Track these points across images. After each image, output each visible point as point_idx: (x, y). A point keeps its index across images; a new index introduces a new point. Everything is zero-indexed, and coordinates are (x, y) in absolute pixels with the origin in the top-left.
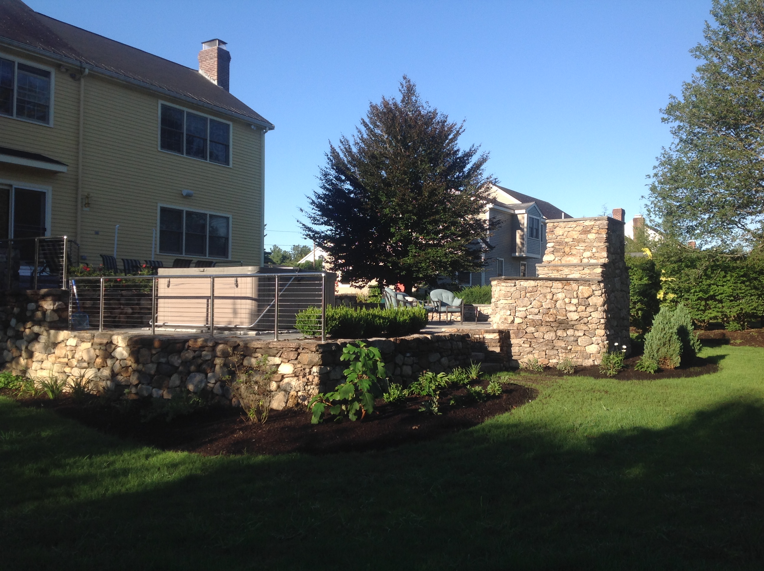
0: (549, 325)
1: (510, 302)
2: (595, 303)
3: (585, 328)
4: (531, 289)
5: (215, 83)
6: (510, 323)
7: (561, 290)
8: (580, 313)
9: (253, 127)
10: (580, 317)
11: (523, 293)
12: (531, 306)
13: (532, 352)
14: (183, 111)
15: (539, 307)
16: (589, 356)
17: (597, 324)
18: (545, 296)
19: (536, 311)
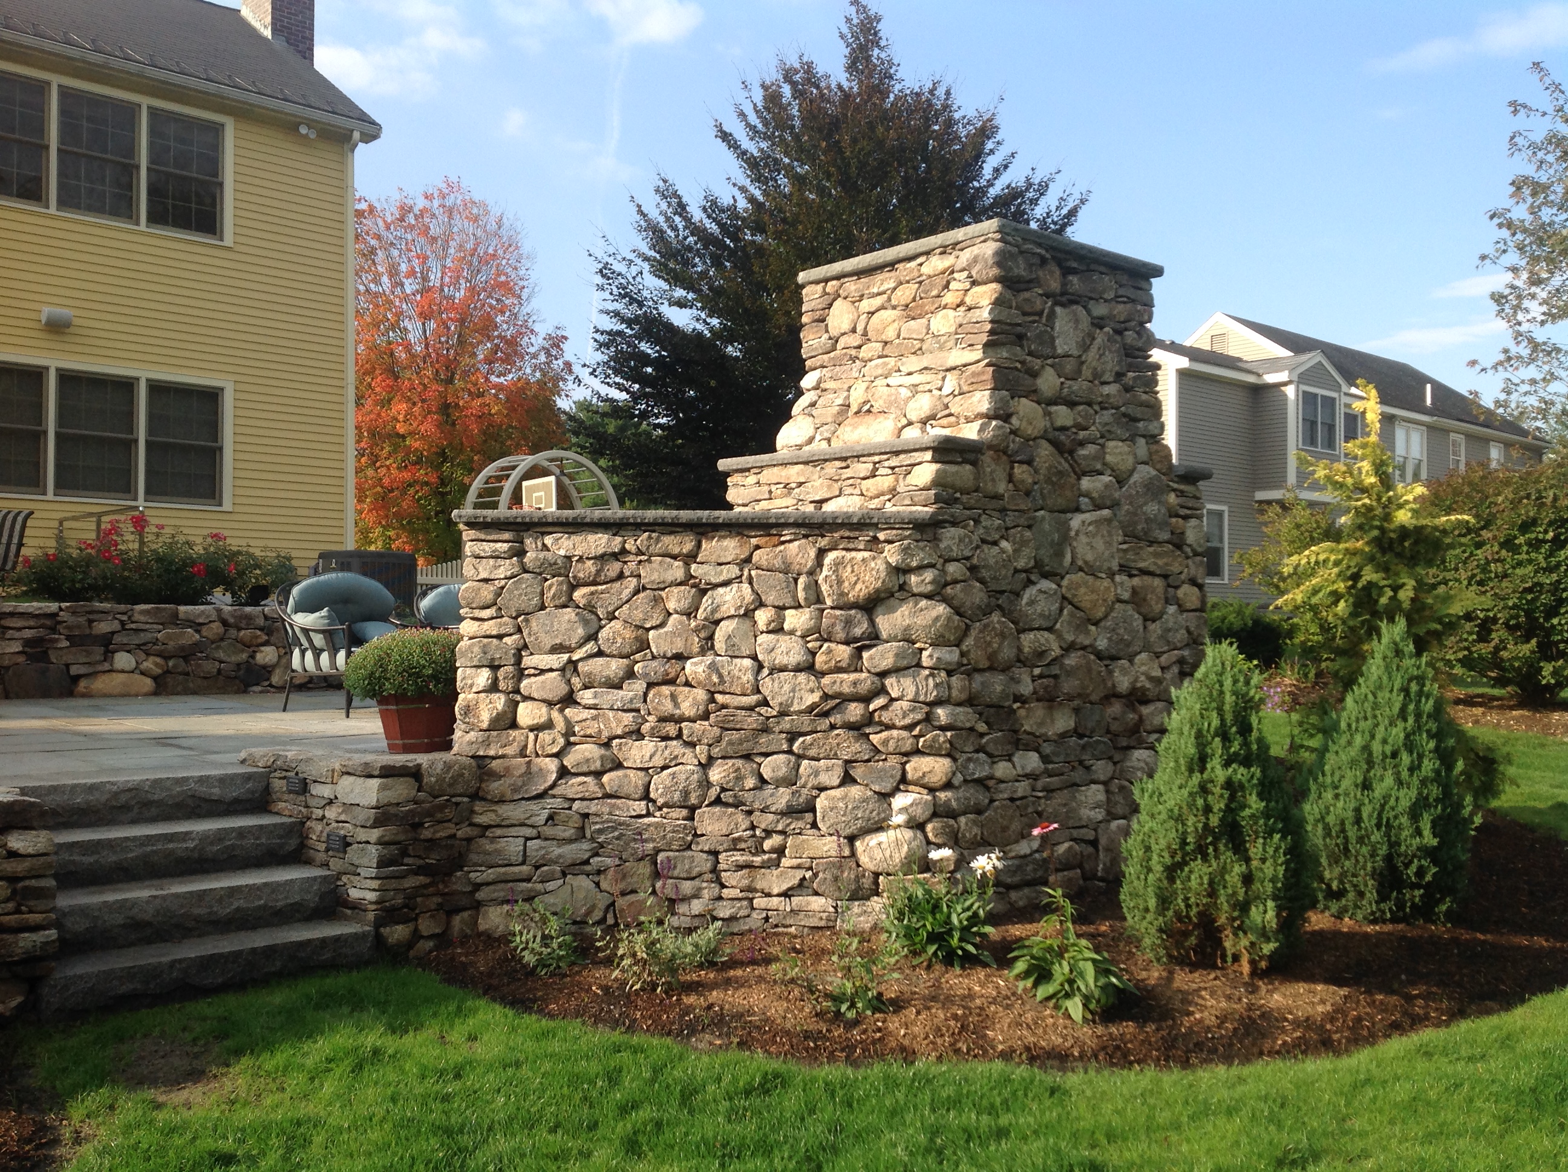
0: (673, 732)
1: (492, 627)
2: (908, 628)
3: (851, 748)
4: (590, 566)
5: (267, 33)
6: (485, 725)
7: (734, 571)
8: (826, 680)
9: (303, 130)
10: (826, 697)
11: (554, 585)
12: (590, 647)
13: (587, 862)
14: (48, 83)
15: (627, 650)
16: (867, 882)
17: (916, 732)
18: (657, 601)
19: (614, 667)
